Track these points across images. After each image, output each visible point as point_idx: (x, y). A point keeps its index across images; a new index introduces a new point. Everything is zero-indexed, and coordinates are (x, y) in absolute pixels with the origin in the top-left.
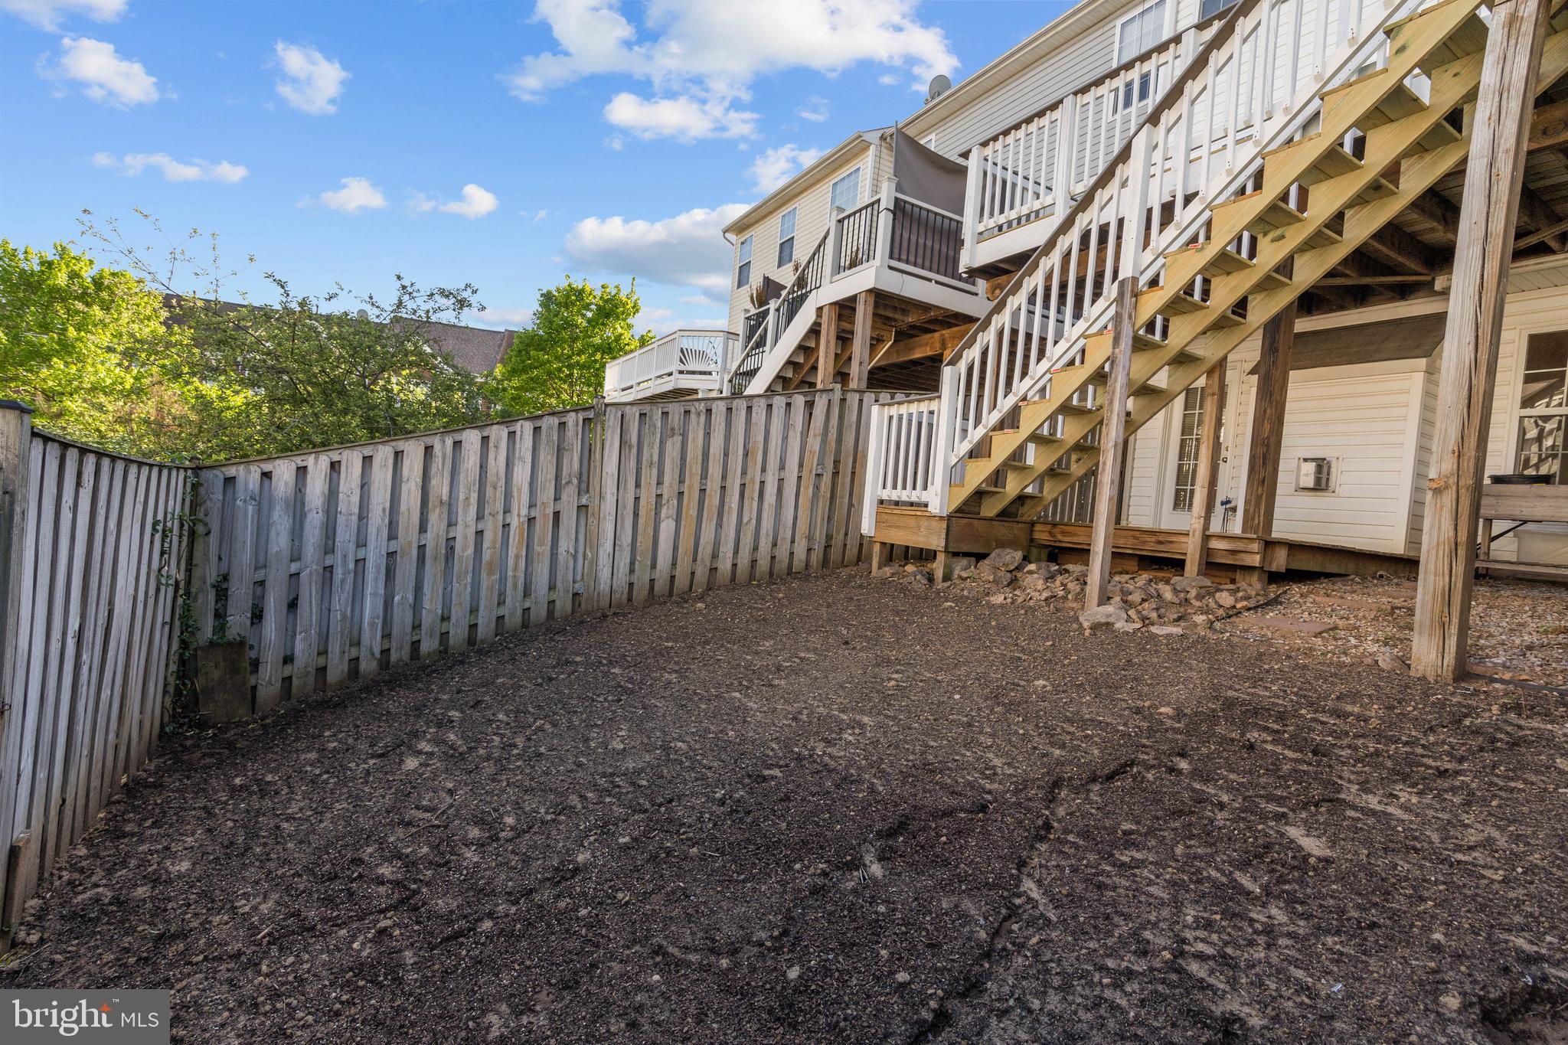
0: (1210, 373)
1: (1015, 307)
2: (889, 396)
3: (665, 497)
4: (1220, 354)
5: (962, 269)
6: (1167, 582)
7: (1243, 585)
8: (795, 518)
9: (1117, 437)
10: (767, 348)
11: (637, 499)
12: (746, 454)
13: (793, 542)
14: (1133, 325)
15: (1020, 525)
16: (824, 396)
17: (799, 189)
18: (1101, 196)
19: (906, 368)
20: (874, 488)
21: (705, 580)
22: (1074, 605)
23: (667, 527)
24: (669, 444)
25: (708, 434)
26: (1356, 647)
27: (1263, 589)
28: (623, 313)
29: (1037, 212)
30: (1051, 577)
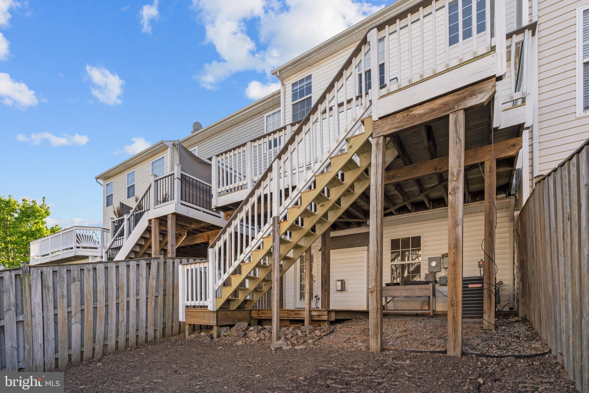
0: (306, 252)
1: (235, 225)
2: (186, 260)
3: (73, 312)
4: (309, 246)
5: (213, 207)
6: (299, 328)
7: (323, 327)
8: (147, 317)
9: (277, 277)
10: (125, 237)
11: (56, 315)
12: (118, 289)
13: (147, 327)
14: (279, 234)
15: (246, 312)
16: (155, 261)
17: (135, 163)
18: (263, 184)
19: (194, 247)
20: (183, 301)
21: (102, 351)
22: (268, 342)
23: (76, 328)
24: (73, 286)
25: (95, 280)
26: (355, 344)
27: (329, 327)
28: (39, 216)
29: (241, 186)
30: (259, 332)
